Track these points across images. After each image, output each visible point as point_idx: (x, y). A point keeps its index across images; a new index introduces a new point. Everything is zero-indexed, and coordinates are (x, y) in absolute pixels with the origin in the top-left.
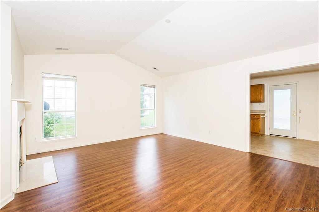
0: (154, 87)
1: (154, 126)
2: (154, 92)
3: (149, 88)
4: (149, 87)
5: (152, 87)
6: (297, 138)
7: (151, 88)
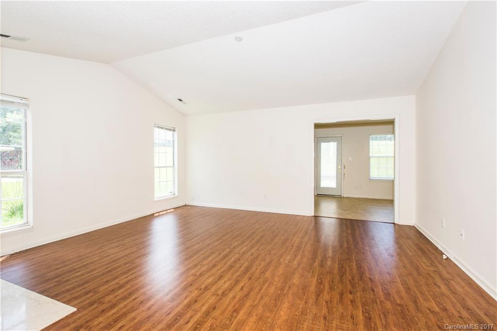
0: (174, 131)
1: (174, 194)
2: (173, 137)
3: (167, 131)
4: (166, 129)
5: (170, 130)
6: (342, 196)
7: (169, 132)
